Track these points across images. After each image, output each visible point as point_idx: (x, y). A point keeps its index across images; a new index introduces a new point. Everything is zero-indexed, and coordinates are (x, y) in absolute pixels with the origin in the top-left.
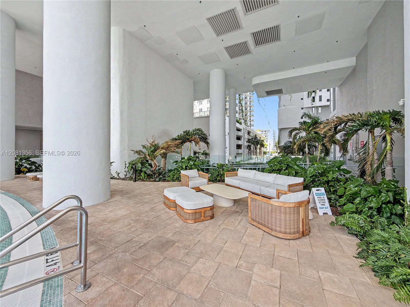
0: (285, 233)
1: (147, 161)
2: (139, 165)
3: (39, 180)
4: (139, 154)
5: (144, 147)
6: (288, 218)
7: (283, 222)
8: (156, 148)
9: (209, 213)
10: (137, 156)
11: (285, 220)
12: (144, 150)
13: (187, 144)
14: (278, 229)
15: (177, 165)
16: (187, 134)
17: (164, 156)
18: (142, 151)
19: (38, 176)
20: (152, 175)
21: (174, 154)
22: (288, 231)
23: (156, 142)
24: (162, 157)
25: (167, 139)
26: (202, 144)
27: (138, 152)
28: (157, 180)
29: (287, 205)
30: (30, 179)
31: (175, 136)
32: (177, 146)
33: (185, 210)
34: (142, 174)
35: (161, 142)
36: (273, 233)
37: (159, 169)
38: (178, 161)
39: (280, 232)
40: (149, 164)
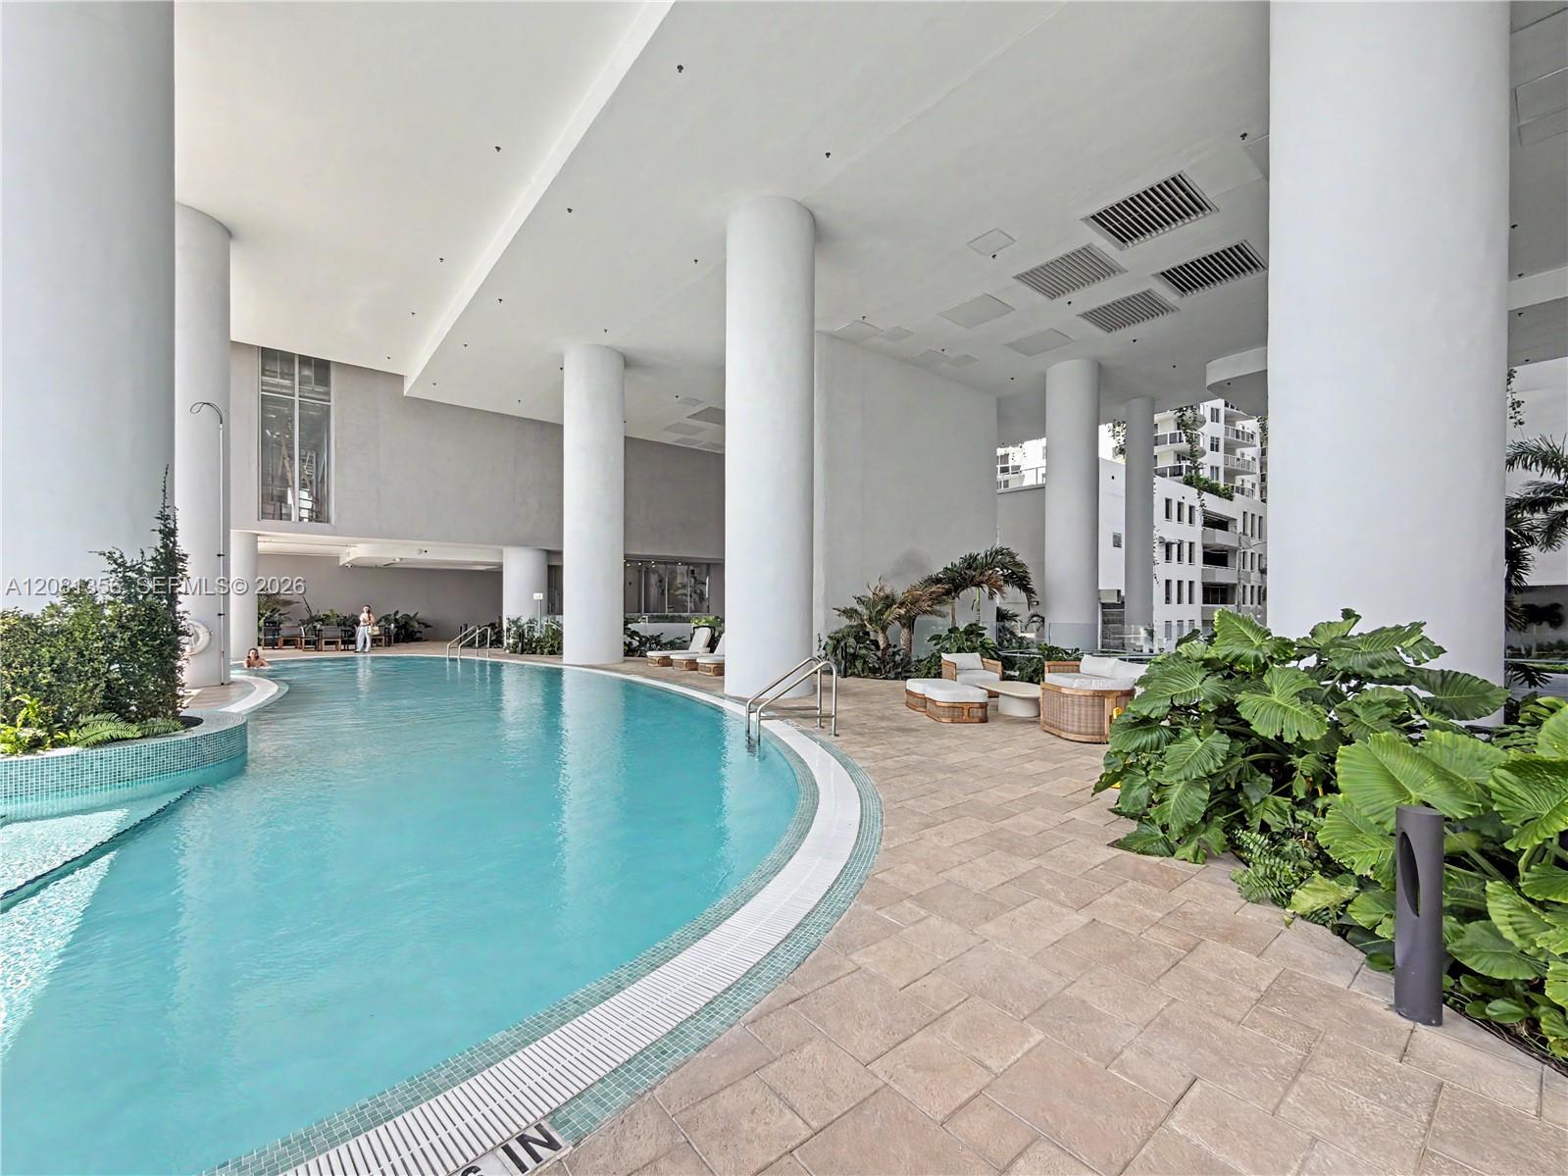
0: (1079, 733)
1: (868, 634)
2: (851, 641)
3: (671, 665)
4: (850, 617)
5: (860, 600)
6: (1083, 712)
7: (1076, 717)
8: (889, 601)
9: (979, 713)
10: (845, 622)
11: (1079, 715)
12: (860, 608)
13: (972, 593)
14: (1070, 728)
15: (939, 646)
16: (969, 567)
17: (909, 622)
18: (856, 611)
19: (671, 657)
20: (880, 668)
21: (933, 618)
22: (1083, 730)
23: (888, 591)
24: (903, 626)
25: (916, 579)
26: (1012, 592)
27: (849, 613)
28: (892, 675)
29: (1080, 693)
30: (652, 660)
31: (937, 569)
32: (938, 599)
33: (938, 704)
34: (859, 664)
35: (899, 589)
36: (1064, 735)
37: (894, 654)
38: (941, 636)
39: (1072, 732)
40: (871, 641)
